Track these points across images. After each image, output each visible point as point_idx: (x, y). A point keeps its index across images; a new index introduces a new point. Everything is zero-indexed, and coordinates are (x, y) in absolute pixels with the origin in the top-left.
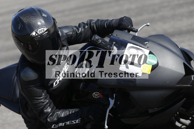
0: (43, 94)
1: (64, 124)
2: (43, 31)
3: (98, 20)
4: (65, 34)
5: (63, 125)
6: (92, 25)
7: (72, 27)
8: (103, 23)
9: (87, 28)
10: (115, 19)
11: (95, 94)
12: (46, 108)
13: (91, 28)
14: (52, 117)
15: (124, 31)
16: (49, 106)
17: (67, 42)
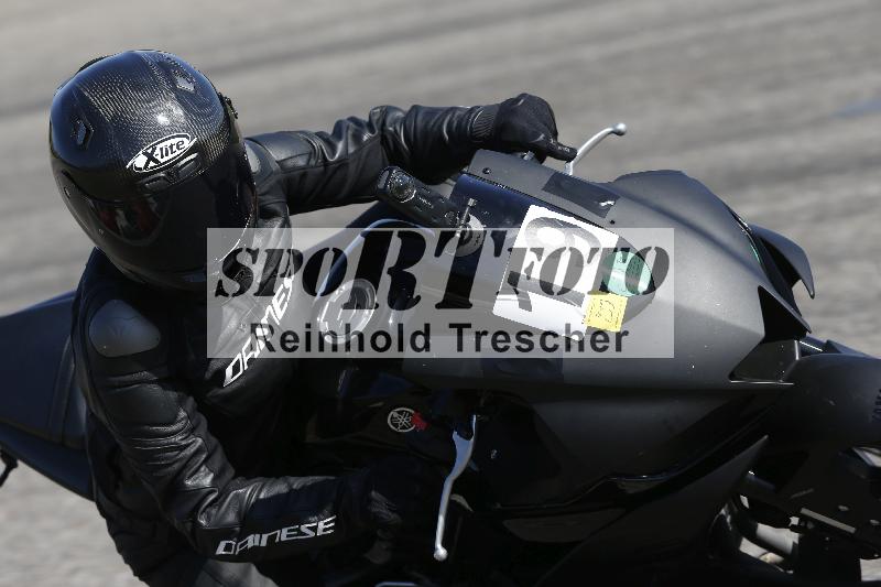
0: (182, 414)
1: (265, 537)
2: (178, 152)
3: (415, 109)
4: (275, 167)
5: (264, 543)
6: (391, 129)
7: (306, 137)
8: (435, 123)
9: (370, 140)
10: (484, 104)
11: (396, 415)
12: (193, 469)
13: (386, 140)
14: (219, 509)
15: (520, 154)
16: (205, 461)
17: (284, 200)
